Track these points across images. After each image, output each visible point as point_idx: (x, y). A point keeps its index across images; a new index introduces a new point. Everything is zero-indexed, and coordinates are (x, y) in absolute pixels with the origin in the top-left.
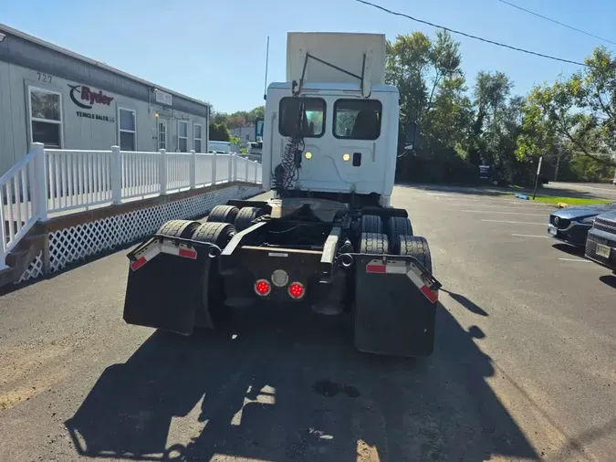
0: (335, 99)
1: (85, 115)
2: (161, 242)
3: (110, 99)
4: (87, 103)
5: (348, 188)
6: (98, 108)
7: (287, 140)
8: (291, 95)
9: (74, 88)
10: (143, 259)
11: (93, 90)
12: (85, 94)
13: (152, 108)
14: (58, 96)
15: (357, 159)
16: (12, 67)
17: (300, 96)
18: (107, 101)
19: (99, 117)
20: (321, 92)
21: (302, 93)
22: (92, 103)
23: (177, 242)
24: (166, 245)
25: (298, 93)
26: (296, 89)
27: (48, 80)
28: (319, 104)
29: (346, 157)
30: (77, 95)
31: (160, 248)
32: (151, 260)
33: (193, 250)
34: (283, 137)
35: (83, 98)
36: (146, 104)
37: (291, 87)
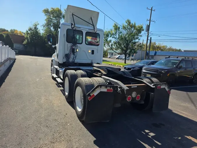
0: (86, 31)
2: (101, 87)
5: (90, 62)
7: (70, 45)
8: (71, 28)
10: (94, 95)
15: (93, 52)
17: (74, 29)
20: (81, 28)
21: (75, 28)
23: (106, 87)
24: (102, 88)
25: (74, 28)
26: (73, 26)
28: (81, 33)
29: (90, 51)
31: (100, 90)
32: (96, 95)
33: (112, 89)
34: (68, 43)
37: (71, 25)
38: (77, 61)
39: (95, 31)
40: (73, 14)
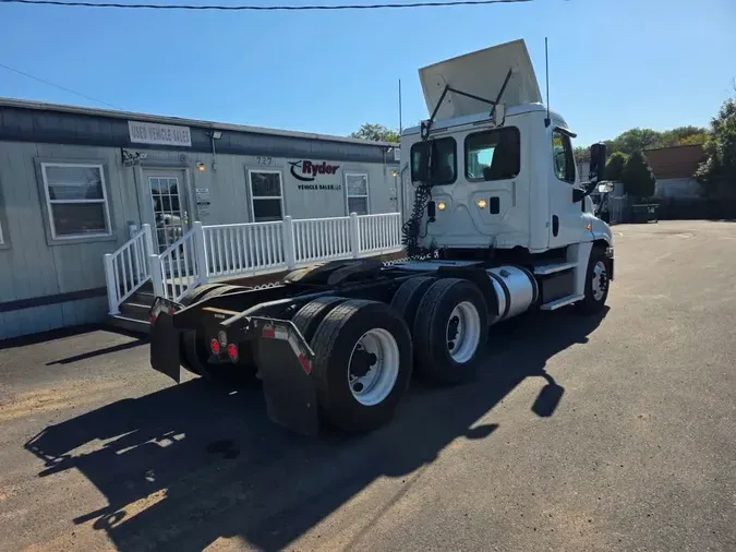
0: (465, 135)
1: (307, 187)
3: (335, 168)
4: (310, 176)
6: (321, 179)
9: (294, 164)
11: (315, 162)
12: (307, 167)
13: (388, 168)
14: (278, 175)
15: (495, 205)
16: (234, 158)
18: (333, 170)
19: (322, 187)
20: (450, 130)
22: (314, 175)
26: (425, 132)
27: (267, 162)
28: (449, 145)
29: (483, 204)
30: (298, 171)
35: (304, 172)
36: (381, 165)
37: (420, 130)
38: (442, 242)
39: (499, 122)
40: (447, 88)
